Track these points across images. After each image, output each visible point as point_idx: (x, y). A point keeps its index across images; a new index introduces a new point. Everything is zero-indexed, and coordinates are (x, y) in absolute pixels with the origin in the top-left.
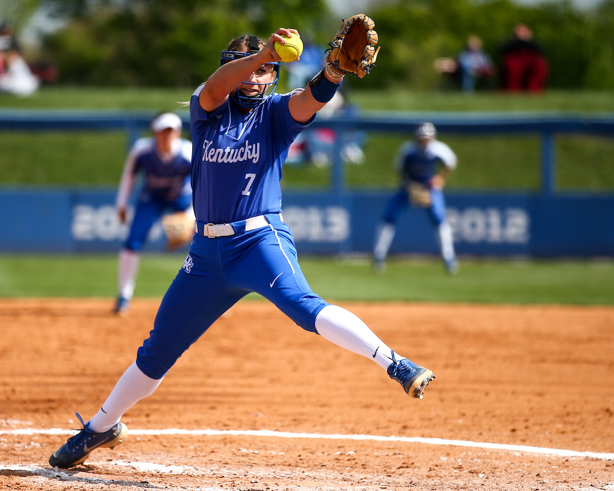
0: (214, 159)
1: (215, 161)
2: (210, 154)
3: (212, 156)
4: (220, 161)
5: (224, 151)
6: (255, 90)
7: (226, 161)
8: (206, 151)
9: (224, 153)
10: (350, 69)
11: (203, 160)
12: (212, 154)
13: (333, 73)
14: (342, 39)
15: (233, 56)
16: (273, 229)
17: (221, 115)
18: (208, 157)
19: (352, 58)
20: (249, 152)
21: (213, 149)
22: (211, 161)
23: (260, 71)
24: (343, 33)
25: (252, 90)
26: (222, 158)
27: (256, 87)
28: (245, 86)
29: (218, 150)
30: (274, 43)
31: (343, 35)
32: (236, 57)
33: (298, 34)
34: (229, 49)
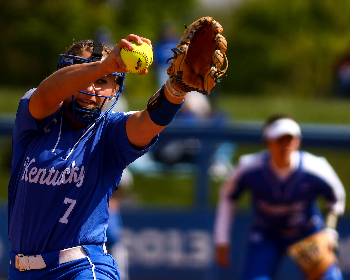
0: (35, 180)
1: (36, 182)
2: (31, 173)
3: (33, 177)
4: (42, 182)
5: (48, 171)
6: (93, 103)
7: (48, 183)
8: (26, 169)
9: (48, 174)
10: (194, 84)
11: (22, 179)
12: (34, 173)
13: (173, 90)
14: (187, 44)
15: (72, 61)
16: (91, 264)
17: (49, 130)
18: (28, 176)
19: (197, 71)
20: (76, 175)
21: (35, 169)
22: (31, 181)
23: (100, 81)
24: (188, 38)
25: (89, 102)
26: (44, 179)
27: (94, 98)
28: (81, 96)
29: (41, 170)
30: (121, 49)
31: (189, 39)
32: (76, 62)
33: (151, 45)
34: (69, 53)
